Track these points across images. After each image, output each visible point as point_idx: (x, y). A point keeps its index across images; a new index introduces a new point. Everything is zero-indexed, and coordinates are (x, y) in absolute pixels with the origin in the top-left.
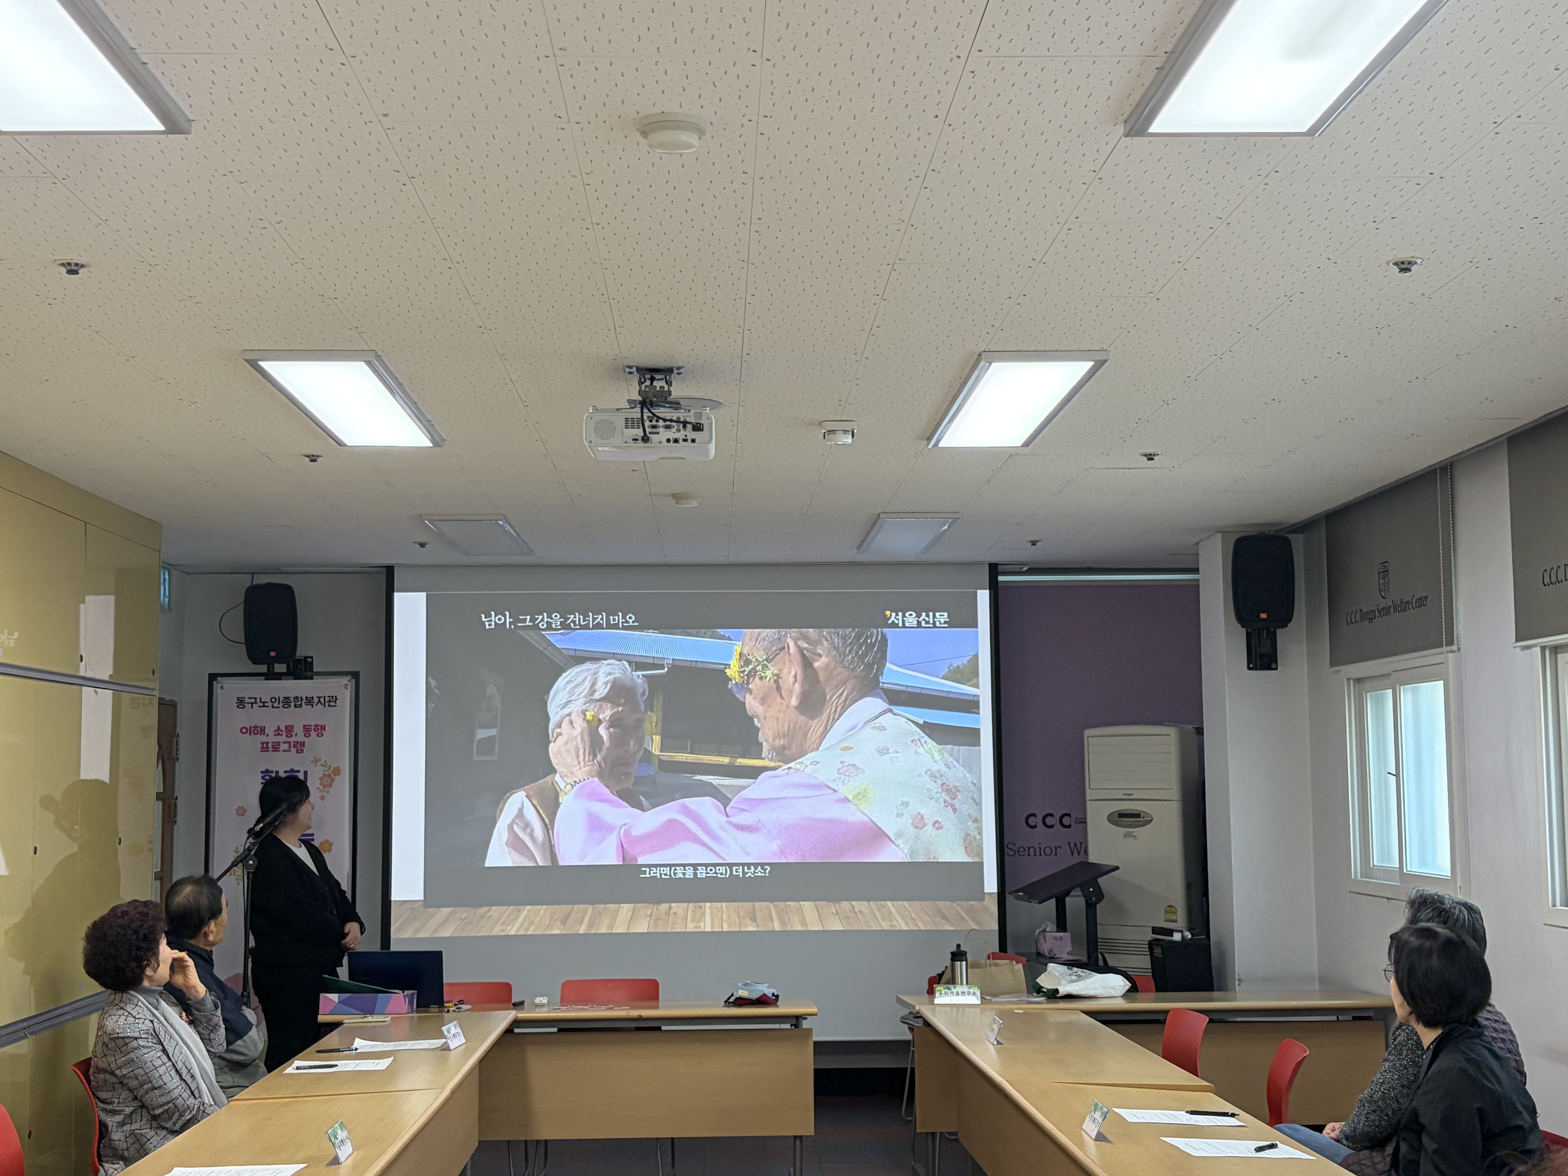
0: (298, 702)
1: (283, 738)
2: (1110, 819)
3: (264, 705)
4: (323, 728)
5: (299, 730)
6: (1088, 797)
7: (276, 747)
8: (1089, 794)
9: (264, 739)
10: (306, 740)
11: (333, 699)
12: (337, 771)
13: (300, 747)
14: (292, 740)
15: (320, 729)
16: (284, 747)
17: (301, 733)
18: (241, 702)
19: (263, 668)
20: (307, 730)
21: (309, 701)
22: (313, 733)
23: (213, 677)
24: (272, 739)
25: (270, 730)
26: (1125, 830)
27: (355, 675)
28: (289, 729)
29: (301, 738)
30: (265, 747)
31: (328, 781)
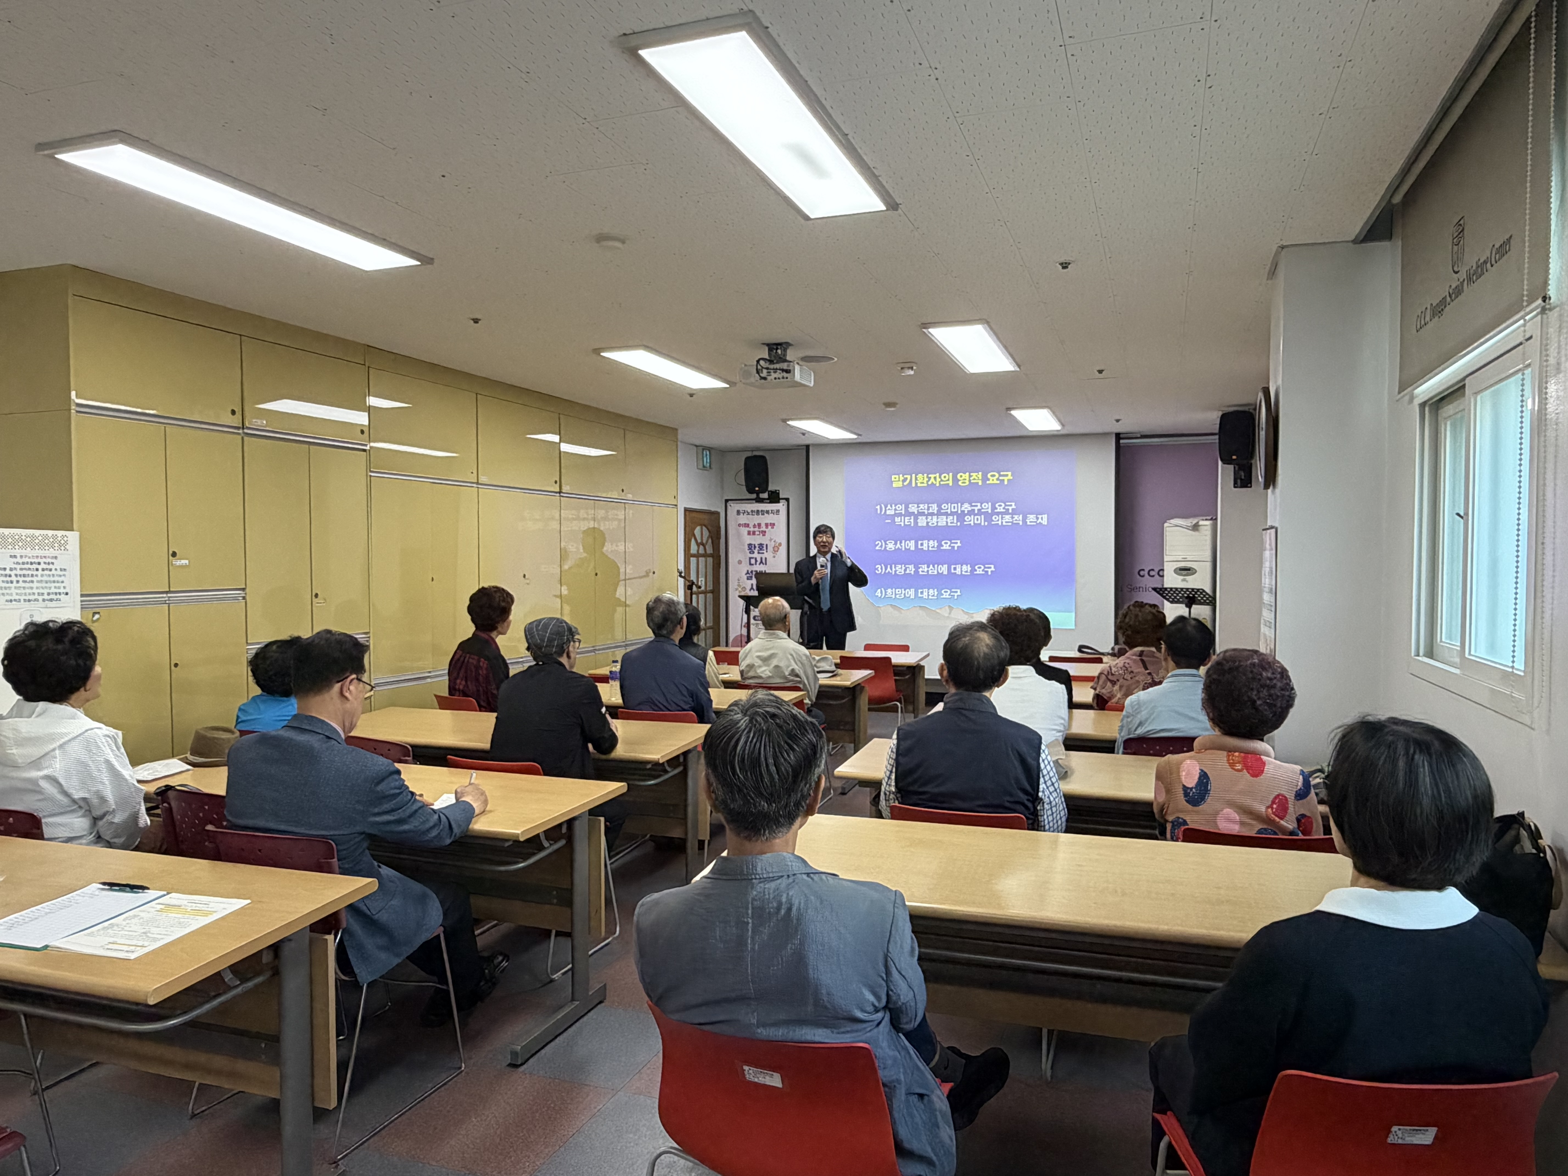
0: (763, 512)
1: (756, 529)
2: (1175, 571)
3: (748, 514)
4: (774, 524)
5: (763, 525)
6: (1165, 559)
7: (754, 533)
8: (1166, 558)
9: (747, 529)
10: (767, 530)
11: (778, 511)
12: (780, 544)
13: (764, 533)
14: (761, 529)
15: (773, 525)
16: (757, 533)
17: (764, 527)
18: (738, 512)
19: (754, 496)
20: (767, 525)
21: (768, 512)
22: (770, 527)
23: (727, 501)
24: (752, 529)
25: (751, 525)
26: (1182, 577)
27: (787, 500)
28: (759, 525)
29: (764, 528)
30: (749, 533)
31: (776, 549)
